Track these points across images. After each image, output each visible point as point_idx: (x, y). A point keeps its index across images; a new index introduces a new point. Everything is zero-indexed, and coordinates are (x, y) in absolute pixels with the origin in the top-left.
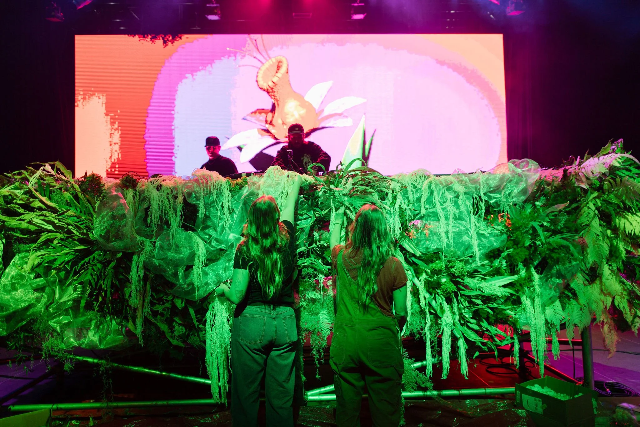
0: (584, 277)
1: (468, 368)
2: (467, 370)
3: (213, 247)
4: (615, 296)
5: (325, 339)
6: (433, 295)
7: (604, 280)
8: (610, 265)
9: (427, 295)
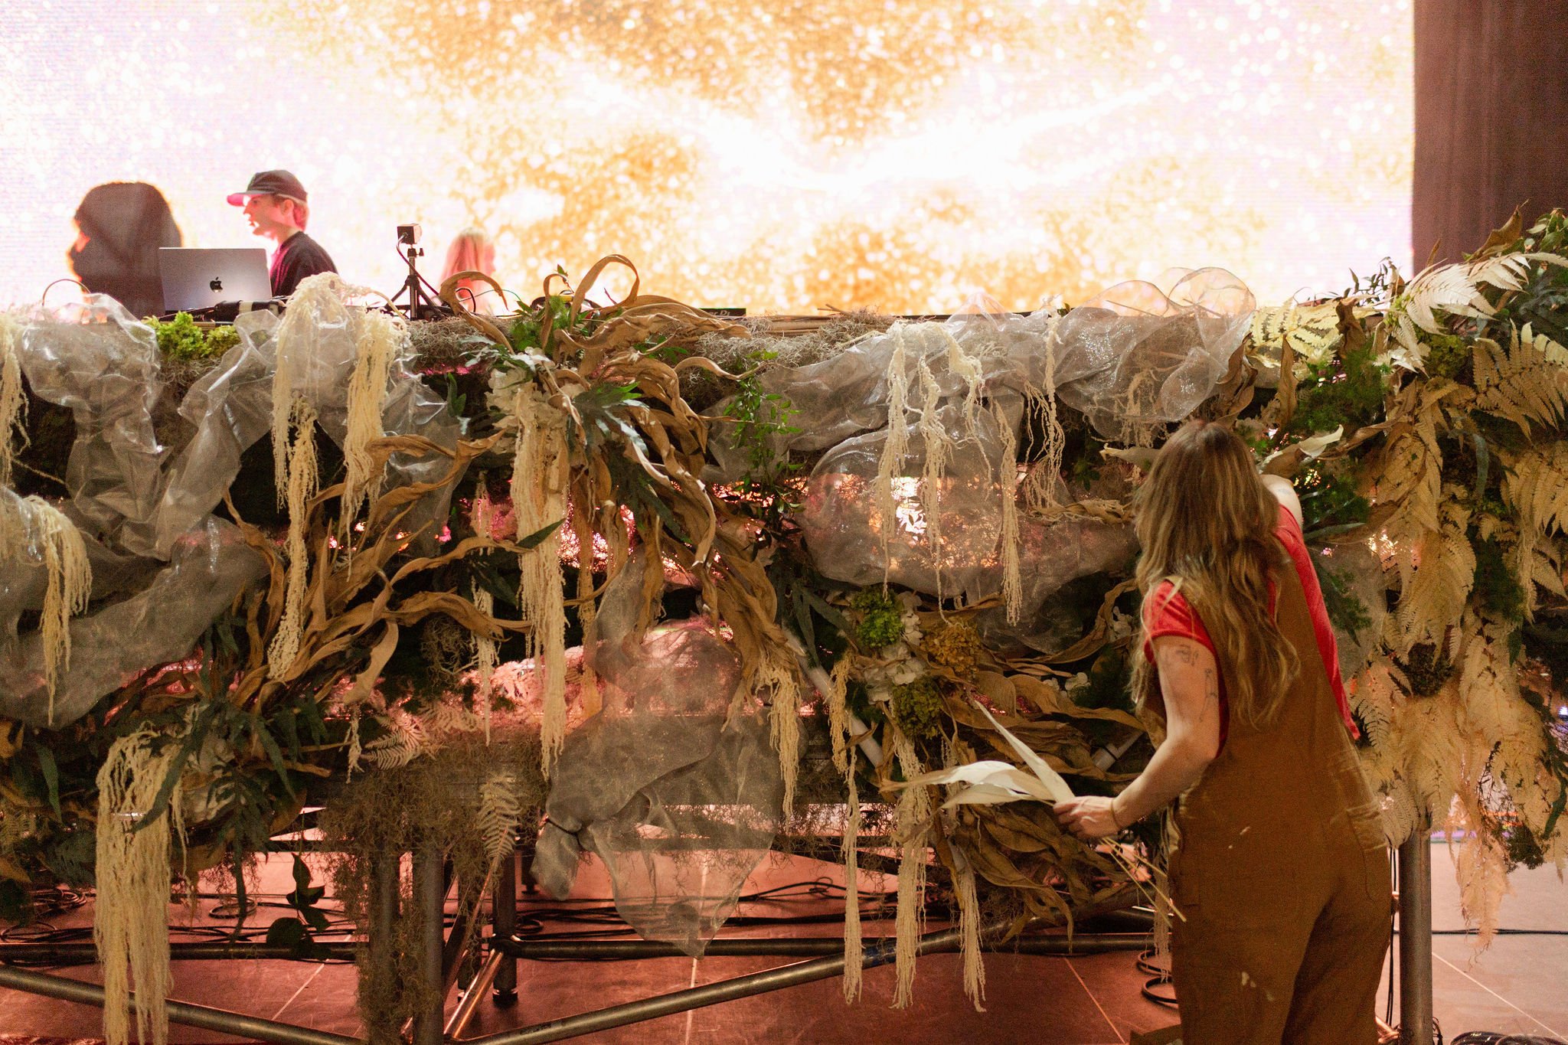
0: (1394, 679)
1: (987, 977)
2: (983, 981)
3: (122, 551)
4: (1498, 743)
5: (495, 865)
6: (874, 726)
7: (1463, 687)
8: (1489, 640)
9: (857, 728)
